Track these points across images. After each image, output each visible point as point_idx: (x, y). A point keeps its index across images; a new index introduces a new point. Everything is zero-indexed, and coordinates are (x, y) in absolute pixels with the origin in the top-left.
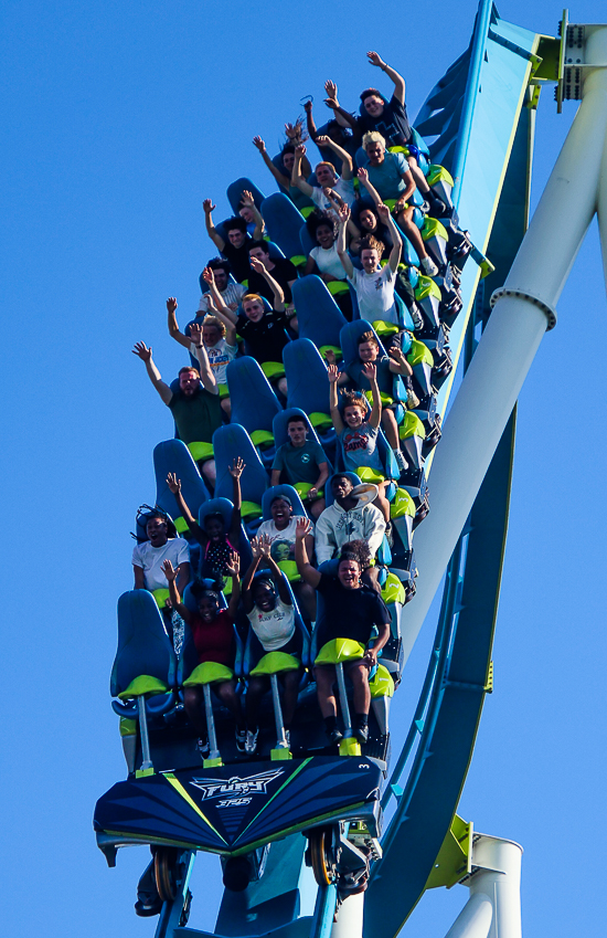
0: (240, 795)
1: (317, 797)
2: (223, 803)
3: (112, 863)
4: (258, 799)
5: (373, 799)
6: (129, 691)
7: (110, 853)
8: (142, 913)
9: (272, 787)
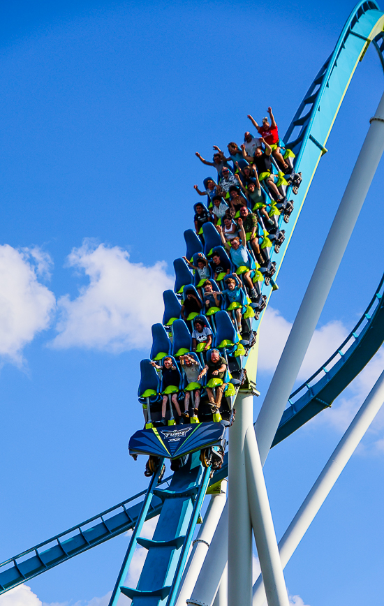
0: (177, 437)
1: (202, 439)
2: (171, 440)
3: (135, 459)
4: (183, 439)
5: (220, 440)
6: (144, 396)
7: (135, 457)
8: (147, 475)
9: (188, 434)
